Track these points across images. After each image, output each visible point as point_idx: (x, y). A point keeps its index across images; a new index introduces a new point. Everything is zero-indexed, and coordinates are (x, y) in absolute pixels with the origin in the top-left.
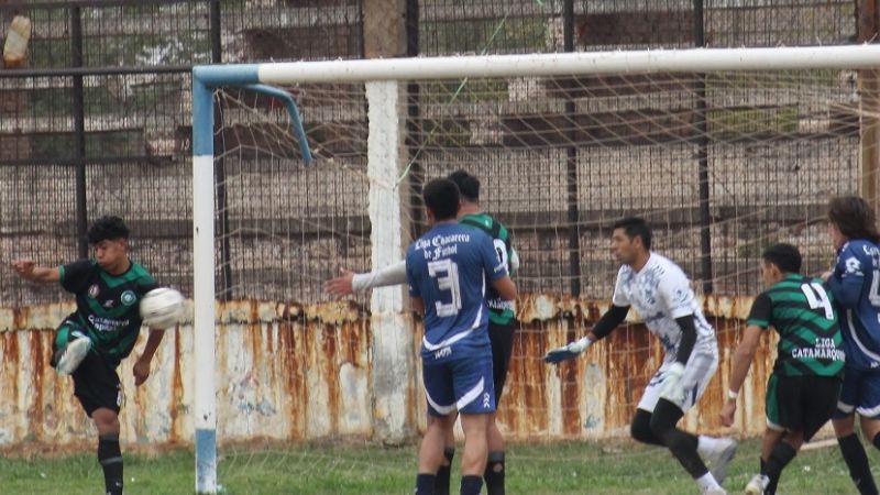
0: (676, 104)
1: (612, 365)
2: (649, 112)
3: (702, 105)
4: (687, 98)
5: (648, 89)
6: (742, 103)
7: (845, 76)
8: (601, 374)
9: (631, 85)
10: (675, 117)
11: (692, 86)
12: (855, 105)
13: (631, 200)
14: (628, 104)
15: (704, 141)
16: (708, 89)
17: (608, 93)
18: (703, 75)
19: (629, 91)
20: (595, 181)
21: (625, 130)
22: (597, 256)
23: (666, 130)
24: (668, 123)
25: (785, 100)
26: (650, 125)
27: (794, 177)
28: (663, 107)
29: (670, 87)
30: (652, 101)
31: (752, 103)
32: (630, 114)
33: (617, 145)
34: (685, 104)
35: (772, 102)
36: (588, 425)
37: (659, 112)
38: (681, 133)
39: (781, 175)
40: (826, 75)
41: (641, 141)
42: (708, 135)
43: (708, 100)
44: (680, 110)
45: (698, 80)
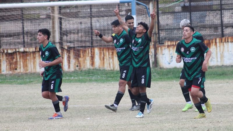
0: (18, 13)
1: (7, 60)
2: (13, 15)
3: (22, 14)
4: (19, 12)
5: (13, 11)
6: (30, 13)
7: (48, 8)
8: (5, 62)
9: (9, 10)
10: (17, 16)
11: (20, 10)
12: (50, 13)
13: (10, 31)
14: (9, 14)
15: (23, 20)
16: (24, 11)
17: (5, 12)
18: (22, 8)
19: (9, 11)
20: (3, 27)
21: (9, 18)
22: (4, 41)
23: (16, 18)
24: (16, 17)
25: (38, 12)
26: (13, 17)
27: (40, 26)
28: (15, 14)
29: (17, 11)
30: (13, 13)
31: (31, 13)
32: (9, 16)
33: (7, 21)
34: (19, 13)
35: (35, 13)
36: (3, 71)
37: (14, 15)
38: (19, 19)
39: (37, 26)
40: (45, 8)
41: (11, 20)
42: (24, 19)
43: (23, 13)
44: (18, 15)
45: (22, 9)
